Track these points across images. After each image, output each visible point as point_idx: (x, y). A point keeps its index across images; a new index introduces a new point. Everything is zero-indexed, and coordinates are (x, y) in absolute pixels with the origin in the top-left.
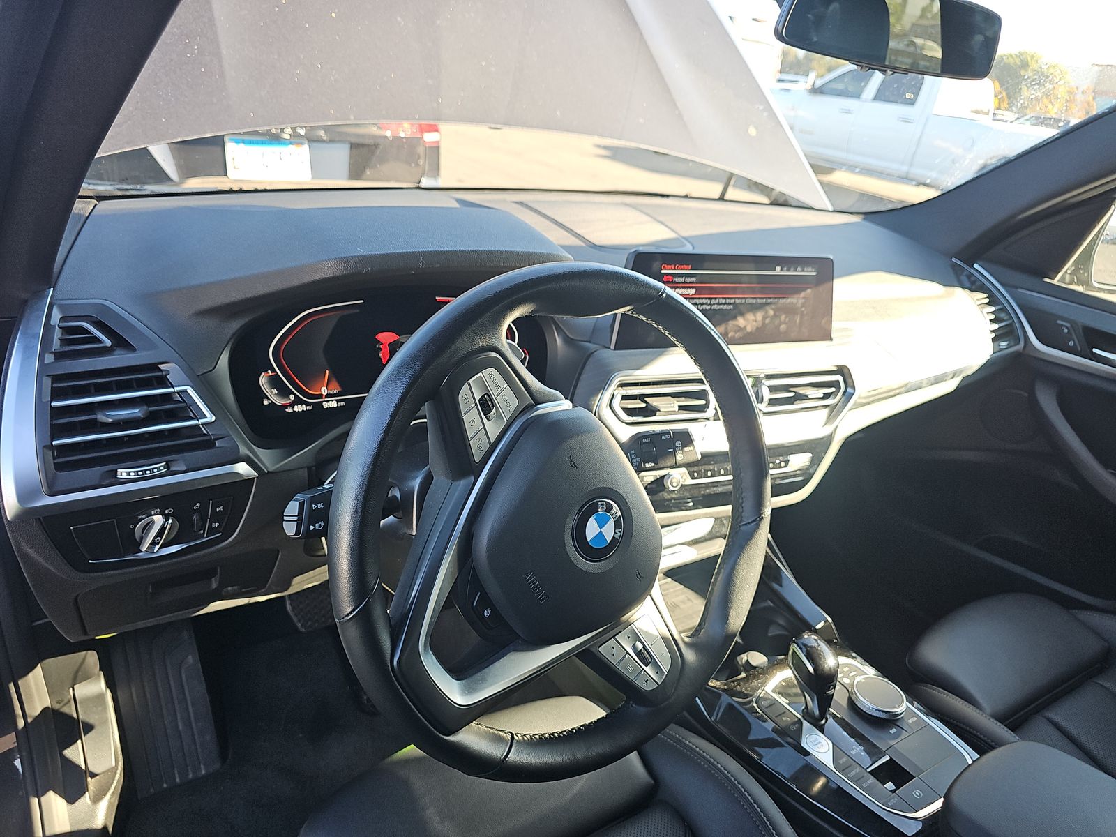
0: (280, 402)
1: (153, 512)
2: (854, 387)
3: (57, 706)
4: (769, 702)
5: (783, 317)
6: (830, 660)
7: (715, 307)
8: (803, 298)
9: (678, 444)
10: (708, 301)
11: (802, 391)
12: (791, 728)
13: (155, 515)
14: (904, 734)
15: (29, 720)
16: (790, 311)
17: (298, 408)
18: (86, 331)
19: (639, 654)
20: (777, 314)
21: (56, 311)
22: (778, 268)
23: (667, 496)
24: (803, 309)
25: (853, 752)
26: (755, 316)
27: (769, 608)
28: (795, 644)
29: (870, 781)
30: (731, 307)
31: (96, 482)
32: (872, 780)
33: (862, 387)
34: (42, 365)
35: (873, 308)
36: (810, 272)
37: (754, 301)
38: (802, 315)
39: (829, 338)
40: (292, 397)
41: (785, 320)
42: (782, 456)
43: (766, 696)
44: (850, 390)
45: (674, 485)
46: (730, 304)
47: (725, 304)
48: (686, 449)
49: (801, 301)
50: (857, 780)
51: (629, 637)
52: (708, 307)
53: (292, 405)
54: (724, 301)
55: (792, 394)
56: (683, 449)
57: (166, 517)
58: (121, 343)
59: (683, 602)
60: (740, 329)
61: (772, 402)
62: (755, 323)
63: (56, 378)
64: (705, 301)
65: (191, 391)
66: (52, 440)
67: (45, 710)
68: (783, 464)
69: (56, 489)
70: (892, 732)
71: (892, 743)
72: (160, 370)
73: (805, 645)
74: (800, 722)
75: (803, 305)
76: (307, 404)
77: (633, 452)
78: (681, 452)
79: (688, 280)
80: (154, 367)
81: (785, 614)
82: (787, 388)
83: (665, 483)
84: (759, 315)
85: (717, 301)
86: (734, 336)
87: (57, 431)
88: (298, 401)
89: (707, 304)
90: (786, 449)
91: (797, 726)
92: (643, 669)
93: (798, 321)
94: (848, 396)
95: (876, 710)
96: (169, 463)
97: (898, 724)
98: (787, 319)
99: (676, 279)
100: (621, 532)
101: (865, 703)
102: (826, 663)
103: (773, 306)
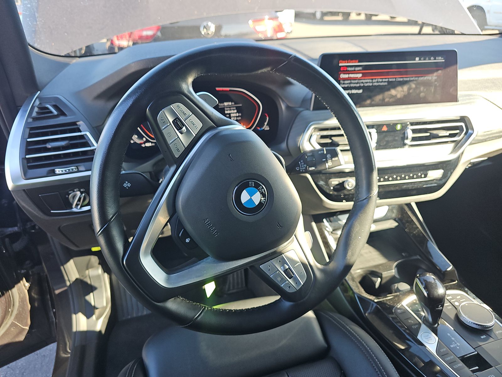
0: (139, 141)
1: (75, 190)
2: (473, 129)
3: (82, 278)
4: (402, 310)
5: (422, 89)
6: (440, 290)
7: (376, 84)
8: (436, 76)
9: (328, 156)
10: (371, 81)
11: (435, 132)
12: (413, 327)
13: (76, 191)
14: (491, 340)
15: (71, 283)
16: (427, 84)
17: (148, 145)
18: (47, 108)
19: (286, 271)
20: (418, 86)
21: (37, 100)
22: (417, 59)
23: (346, 192)
24: (436, 83)
25: (452, 346)
26: (402, 88)
27: (418, 259)
28: (417, 279)
29: (459, 365)
30: (386, 83)
31: (45, 175)
32: (461, 364)
33: (479, 130)
34: (27, 123)
35: (493, 83)
36: (440, 60)
37: (402, 79)
38: (436, 86)
39: (456, 100)
40: (144, 139)
41: (424, 90)
42: (423, 171)
43: (401, 307)
44: (470, 131)
45: (350, 186)
46: (385, 82)
47: (382, 82)
48: (333, 159)
49: (434, 78)
50: (450, 363)
51: (280, 261)
52: (371, 84)
53: (144, 143)
54: (381, 80)
55: (428, 134)
56: (331, 159)
57: (82, 193)
58: (62, 113)
59: (366, 253)
60: (392, 96)
61: (414, 139)
62: (402, 93)
63: (32, 129)
64: (368, 81)
65: (88, 134)
66: (26, 155)
67: (77, 279)
68: (423, 176)
69: (28, 177)
70: (482, 337)
71: (481, 344)
72: (77, 125)
73: (425, 281)
74: (420, 324)
75: (436, 81)
76: (152, 142)
77: (302, 161)
78: (330, 161)
79: (357, 69)
80: (74, 124)
81: (426, 263)
82: (426, 130)
83: (345, 186)
84: (406, 88)
85: (376, 80)
86: (389, 101)
87: (29, 152)
88: (147, 141)
89: (370, 82)
90: (425, 167)
91: (417, 326)
92: (287, 280)
93: (433, 90)
94: (468, 135)
95: (474, 324)
96: (78, 167)
97: (489, 334)
98: (425, 90)
99: (349, 69)
100: (265, 200)
101: (467, 319)
102: (436, 291)
103: (415, 82)
